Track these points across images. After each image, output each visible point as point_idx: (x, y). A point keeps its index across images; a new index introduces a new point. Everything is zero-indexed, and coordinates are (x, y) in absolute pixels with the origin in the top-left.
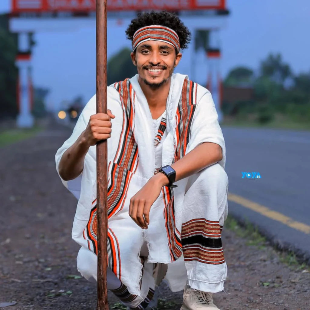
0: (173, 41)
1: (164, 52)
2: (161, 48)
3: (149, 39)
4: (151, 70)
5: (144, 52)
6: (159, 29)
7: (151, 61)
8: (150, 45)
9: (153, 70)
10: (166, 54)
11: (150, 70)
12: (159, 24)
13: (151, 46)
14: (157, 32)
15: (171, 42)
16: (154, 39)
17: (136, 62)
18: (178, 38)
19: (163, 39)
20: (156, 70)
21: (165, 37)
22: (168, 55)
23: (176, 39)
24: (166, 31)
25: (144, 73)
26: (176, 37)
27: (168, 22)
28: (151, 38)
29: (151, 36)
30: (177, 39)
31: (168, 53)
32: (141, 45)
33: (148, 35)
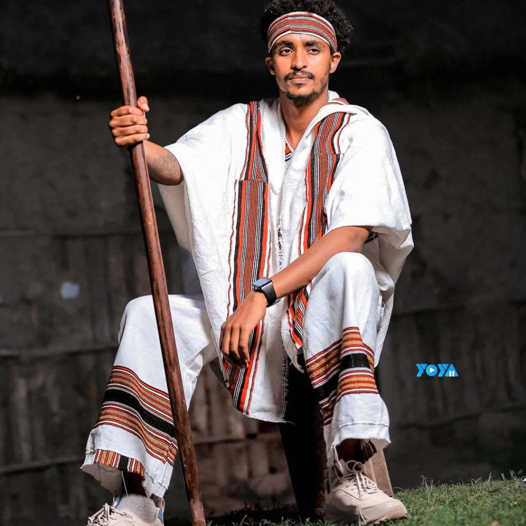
0: (326, 35)
1: (314, 50)
2: (308, 44)
3: (290, 32)
6: (304, 17)
7: (294, 65)
8: (291, 41)
10: (317, 52)
12: (303, 11)
13: (293, 42)
14: (300, 22)
15: (322, 36)
16: (297, 31)
18: (332, 30)
19: (309, 32)
21: (312, 28)
22: (318, 53)
23: (329, 32)
24: (313, 20)
26: (329, 30)
27: (316, 7)
28: (292, 30)
29: (292, 27)
30: (331, 32)
31: (318, 51)
32: (278, 42)
33: (288, 26)
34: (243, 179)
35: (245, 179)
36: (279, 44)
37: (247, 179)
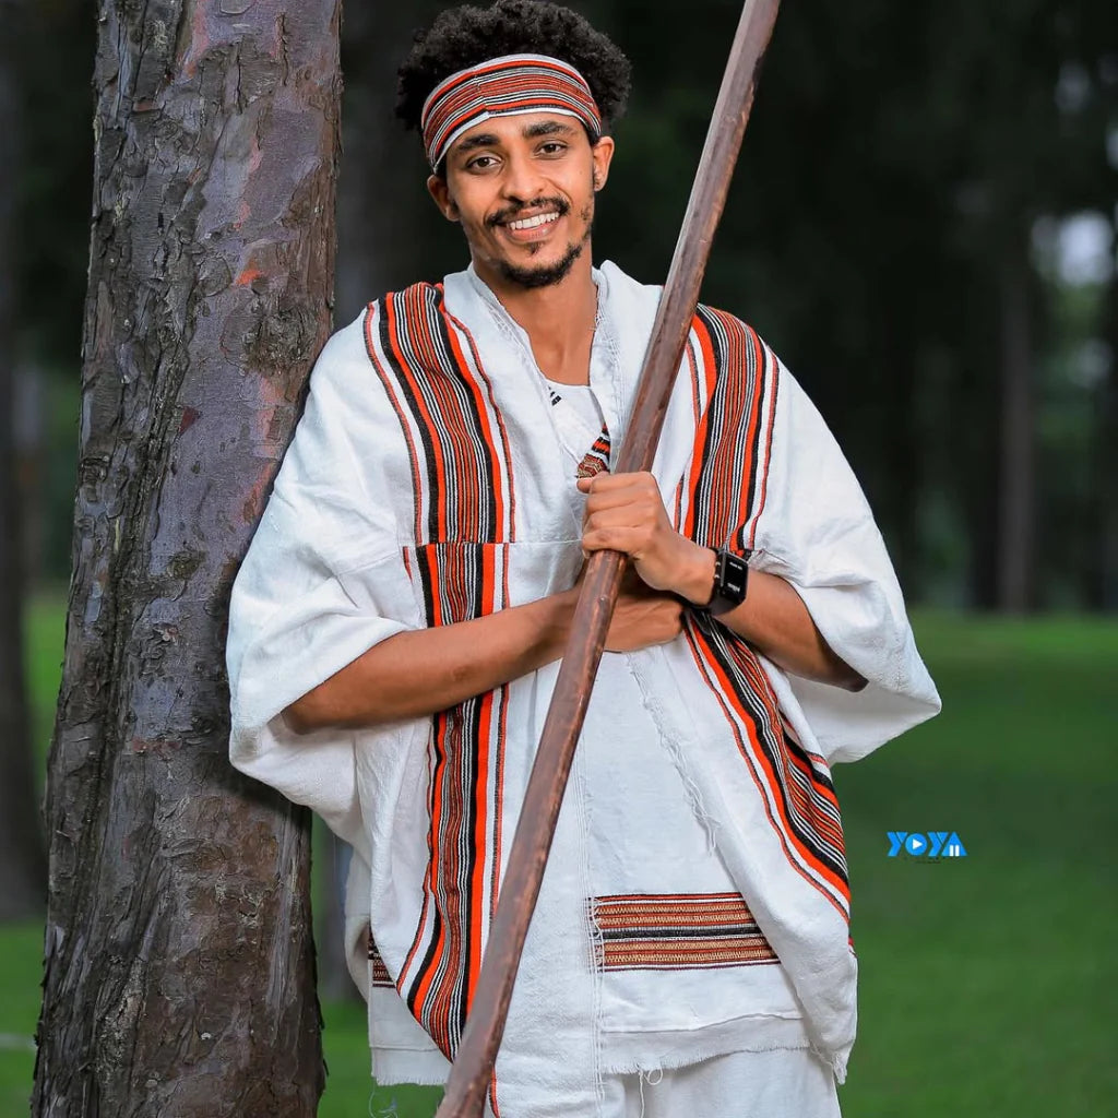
0: (573, 102)
1: (549, 148)
2: (536, 134)
3: (486, 116)
4: (519, 224)
5: (476, 166)
7: (509, 190)
8: (492, 135)
9: (527, 223)
10: (558, 152)
11: (513, 225)
13: (498, 137)
15: (565, 108)
16: (501, 111)
17: (455, 208)
18: (583, 84)
20: (536, 221)
23: (578, 91)
25: (494, 242)
26: (576, 85)
28: (490, 111)
29: (488, 102)
30: (582, 88)
31: (561, 146)
32: (459, 143)
33: (478, 101)
34: (425, 541)
35: (431, 542)
36: (461, 147)
37: (437, 541)
